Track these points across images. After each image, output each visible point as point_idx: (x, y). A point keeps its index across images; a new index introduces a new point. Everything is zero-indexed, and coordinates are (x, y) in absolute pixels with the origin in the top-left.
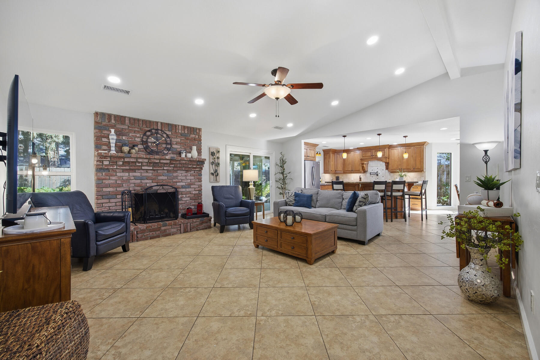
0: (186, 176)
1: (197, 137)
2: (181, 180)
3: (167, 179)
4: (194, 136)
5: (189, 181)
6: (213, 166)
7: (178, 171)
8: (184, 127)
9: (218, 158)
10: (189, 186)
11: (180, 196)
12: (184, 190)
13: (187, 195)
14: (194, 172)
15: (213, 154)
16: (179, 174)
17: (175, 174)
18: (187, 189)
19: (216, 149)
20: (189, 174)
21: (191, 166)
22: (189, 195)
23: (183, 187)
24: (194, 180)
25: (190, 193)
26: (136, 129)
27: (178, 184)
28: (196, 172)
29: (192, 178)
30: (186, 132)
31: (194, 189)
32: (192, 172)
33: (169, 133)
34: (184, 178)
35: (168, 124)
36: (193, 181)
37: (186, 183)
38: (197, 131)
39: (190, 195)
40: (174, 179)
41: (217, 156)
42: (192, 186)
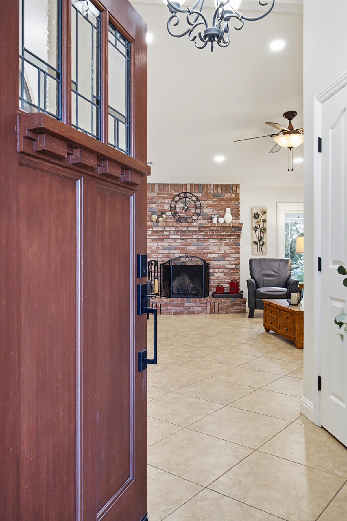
0: (219, 245)
1: (233, 195)
2: (212, 251)
3: (196, 249)
4: (229, 195)
5: (223, 252)
6: (257, 232)
7: (210, 240)
8: (217, 186)
9: (264, 221)
10: (223, 257)
11: (211, 271)
12: (216, 263)
13: (220, 270)
14: (230, 241)
15: (256, 216)
16: (210, 243)
17: (206, 244)
18: (220, 262)
19: (261, 209)
20: (223, 244)
21: (224, 233)
22: (222, 270)
23: (215, 259)
24: (230, 251)
25: (223, 267)
26: (165, 195)
27: (209, 255)
28: (232, 240)
29: (227, 248)
30: (219, 192)
31: (229, 262)
32: (228, 241)
33: (199, 195)
34: (217, 248)
35: (198, 185)
36: (228, 252)
37: (220, 255)
38: (234, 188)
39: (224, 269)
40: (204, 249)
41: (263, 218)
42: (227, 259)
